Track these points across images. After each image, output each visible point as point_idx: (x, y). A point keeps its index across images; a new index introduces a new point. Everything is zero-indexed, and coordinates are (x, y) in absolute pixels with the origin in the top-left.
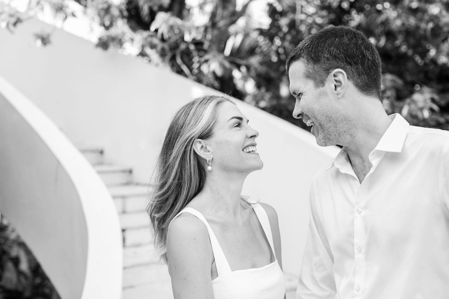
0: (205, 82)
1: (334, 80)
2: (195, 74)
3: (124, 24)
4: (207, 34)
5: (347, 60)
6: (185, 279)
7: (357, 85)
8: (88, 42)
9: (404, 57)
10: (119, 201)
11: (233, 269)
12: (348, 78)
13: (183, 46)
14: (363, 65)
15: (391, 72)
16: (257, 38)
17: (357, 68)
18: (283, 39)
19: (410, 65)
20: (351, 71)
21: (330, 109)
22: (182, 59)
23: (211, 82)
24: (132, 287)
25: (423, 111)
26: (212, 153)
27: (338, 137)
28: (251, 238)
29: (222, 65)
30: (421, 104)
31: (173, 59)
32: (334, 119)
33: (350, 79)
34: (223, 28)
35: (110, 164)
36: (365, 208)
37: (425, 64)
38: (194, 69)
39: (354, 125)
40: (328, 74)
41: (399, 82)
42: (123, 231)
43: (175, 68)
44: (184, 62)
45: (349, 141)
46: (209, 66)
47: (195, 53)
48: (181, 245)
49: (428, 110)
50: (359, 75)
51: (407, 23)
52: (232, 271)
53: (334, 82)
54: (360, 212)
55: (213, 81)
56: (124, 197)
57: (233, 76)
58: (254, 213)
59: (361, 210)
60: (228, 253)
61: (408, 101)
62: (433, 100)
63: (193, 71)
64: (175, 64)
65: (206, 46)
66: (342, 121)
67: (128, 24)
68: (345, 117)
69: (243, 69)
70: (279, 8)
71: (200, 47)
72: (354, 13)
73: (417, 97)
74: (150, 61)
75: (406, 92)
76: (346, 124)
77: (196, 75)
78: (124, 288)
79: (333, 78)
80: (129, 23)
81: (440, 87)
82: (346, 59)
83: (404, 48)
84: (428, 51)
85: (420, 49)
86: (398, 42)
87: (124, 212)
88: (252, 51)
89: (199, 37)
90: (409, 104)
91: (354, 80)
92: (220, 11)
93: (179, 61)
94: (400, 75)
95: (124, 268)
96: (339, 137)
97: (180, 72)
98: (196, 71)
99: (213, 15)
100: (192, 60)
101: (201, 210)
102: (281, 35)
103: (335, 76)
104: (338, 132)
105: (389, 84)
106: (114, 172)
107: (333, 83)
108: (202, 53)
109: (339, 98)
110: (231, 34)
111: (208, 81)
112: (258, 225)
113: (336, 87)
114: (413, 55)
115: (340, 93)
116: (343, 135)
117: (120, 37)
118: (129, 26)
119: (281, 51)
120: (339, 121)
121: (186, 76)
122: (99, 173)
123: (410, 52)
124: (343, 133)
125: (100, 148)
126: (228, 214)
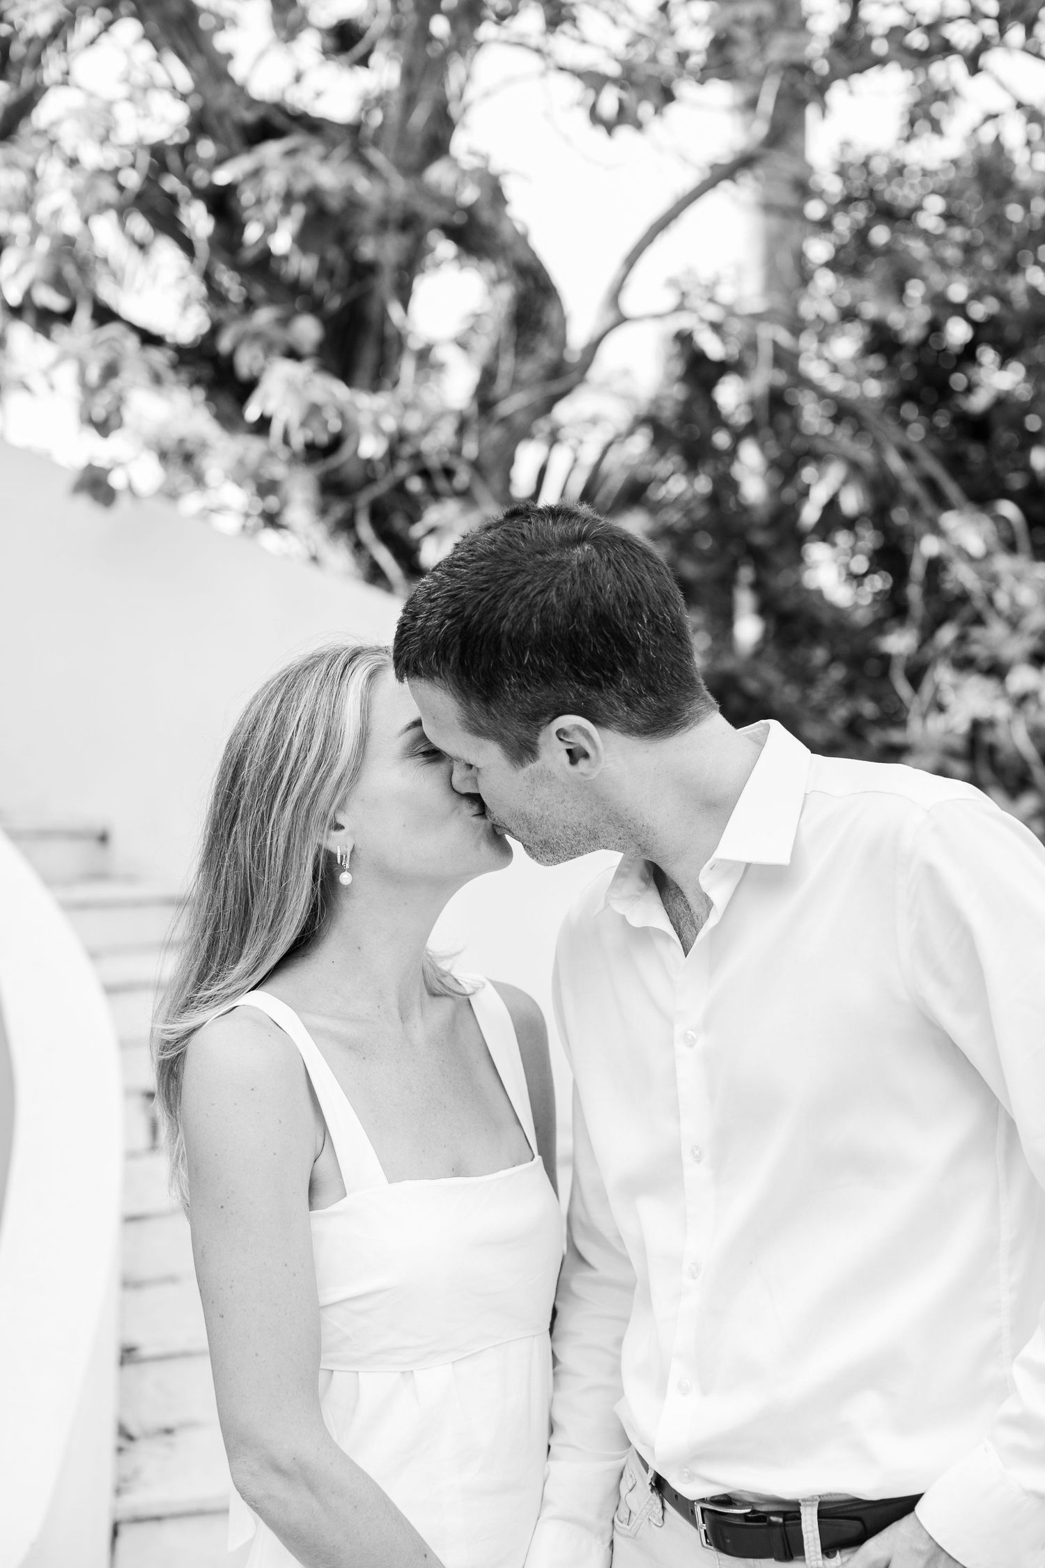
3: (195, 405)
4: (464, 441)
11: (394, 1176)
22: (377, 524)
26: (352, 833)
35: (131, 879)
36: (706, 1026)
52: (390, 1182)
54: (691, 1043)
59: (694, 1035)
60: (375, 1124)
65: (462, 479)
67: (208, 407)
70: (713, 348)
71: (441, 484)
72: (988, 355)
80: (212, 404)
92: (507, 364)
93: (365, 531)
99: (488, 377)
106: (138, 904)
118: (211, 413)
125: (98, 825)
126: (379, 1007)
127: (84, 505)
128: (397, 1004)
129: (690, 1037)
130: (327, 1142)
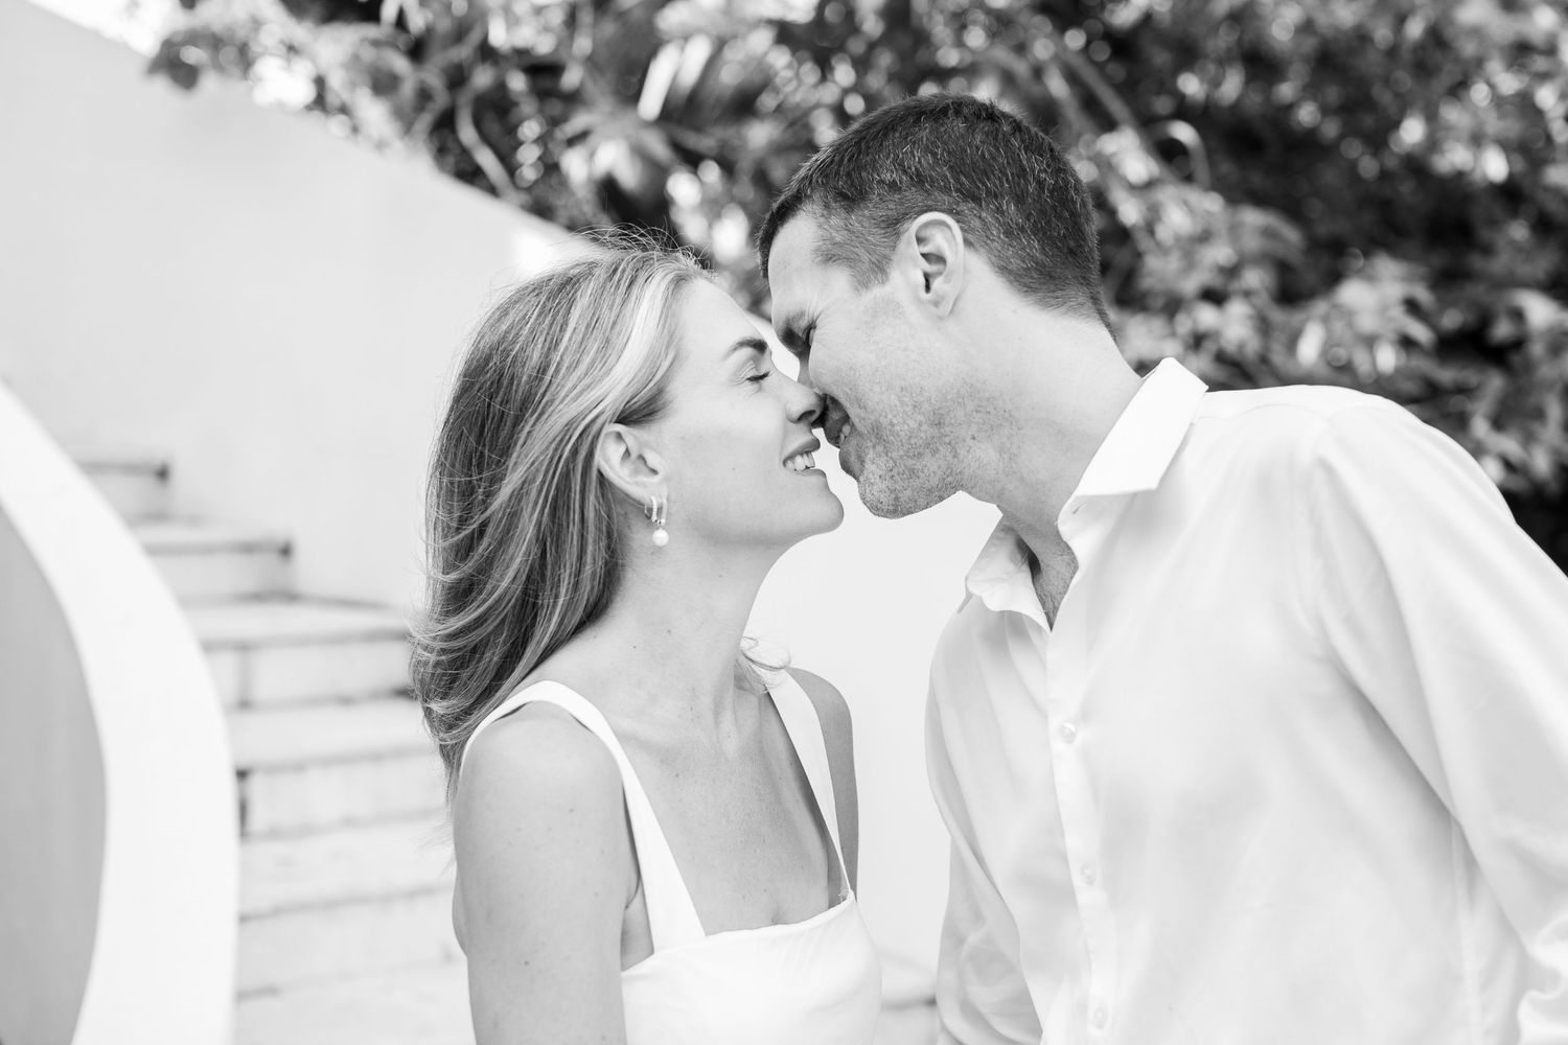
0: (563, 215)
1: (919, 254)
2: (525, 185)
4: (575, 35)
5: (962, 184)
6: (527, 963)
7: (1004, 270)
8: (121, 48)
9: (1307, 144)
10: (228, 662)
11: (712, 926)
12: (967, 243)
13: (482, 78)
14: (1020, 199)
15: (1259, 200)
16: (766, 54)
17: (999, 210)
18: (862, 65)
19: (1330, 176)
20: (977, 220)
21: (914, 361)
22: (478, 124)
23: (585, 214)
24: (271, 991)
25: (1375, 347)
27: (950, 458)
28: (767, 808)
29: (640, 153)
30: (1367, 323)
31: (445, 124)
32: (930, 398)
33: (977, 246)
34: (638, 15)
35: (194, 520)
36: (1085, 715)
37: (1385, 175)
38: (521, 165)
39: (1007, 415)
40: (898, 235)
41: (1292, 235)
42: (242, 775)
43: (451, 160)
44: (486, 139)
45: (998, 473)
46: (592, 155)
47: (528, 106)
48: (519, 830)
49: (1393, 343)
50: (1008, 233)
51: (1322, 20)
52: (707, 934)
53: (922, 261)
54: (1070, 738)
55: (595, 215)
56: (244, 647)
57: (669, 195)
58: (771, 709)
59: (1074, 730)
61: (1320, 307)
62: (1412, 306)
63: (518, 172)
64: (450, 144)
65: (572, 78)
66: (960, 400)
68: (972, 386)
69: (711, 172)
71: (546, 83)
73: (1354, 294)
74: (355, 130)
75: (1310, 278)
76: (977, 412)
77: (529, 190)
78: (241, 996)
79: (916, 250)
81: (1439, 260)
82: (957, 180)
83: (1307, 114)
84: (1395, 125)
85: (1368, 121)
86: (1286, 91)
87: (244, 704)
88: (744, 105)
89: (544, 46)
90: (1325, 320)
91: (990, 251)
93: (467, 133)
94: (1292, 210)
95: (244, 919)
96: (954, 457)
97: (471, 174)
98: (529, 173)
100: (516, 133)
101: (592, 690)
102: (857, 46)
103: (920, 240)
104: (947, 440)
105: (1252, 243)
106: (207, 550)
107: (916, 265)
108: (555, 108)
109: (941, 318)
110: (666, 38)
111: (575, 213)
112: (784, 757)
113: (931, 280)
114: (1342, 137)
115: (943, 298)
116: (968, 451)
117: (241, 34)
119: (855, 105)
120: (951, 399)
121: (492, 190)
122: (152, 551)
123: (1331, 129)
124: (970, 442)
125: (157, 456)
126: (692, 709)
127: (162, 88)
128: (713, 707)
129: (1067, 731)
130: (640, 890)
